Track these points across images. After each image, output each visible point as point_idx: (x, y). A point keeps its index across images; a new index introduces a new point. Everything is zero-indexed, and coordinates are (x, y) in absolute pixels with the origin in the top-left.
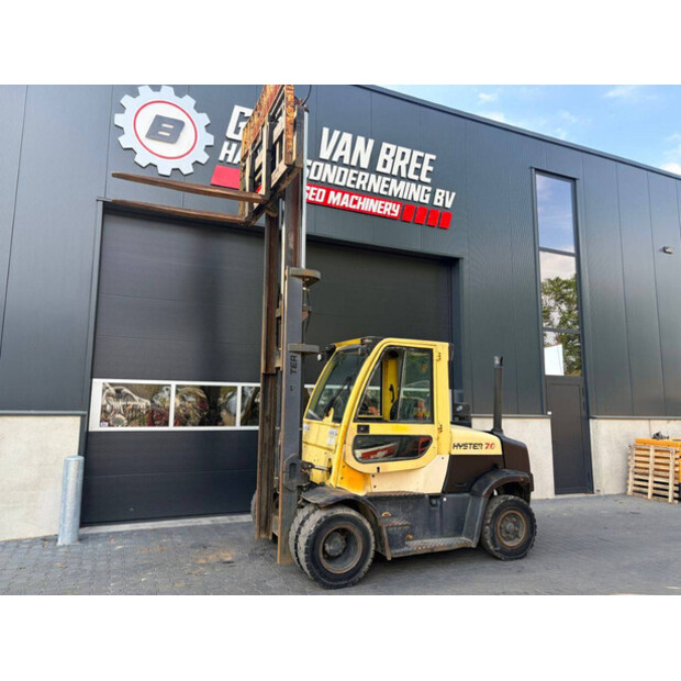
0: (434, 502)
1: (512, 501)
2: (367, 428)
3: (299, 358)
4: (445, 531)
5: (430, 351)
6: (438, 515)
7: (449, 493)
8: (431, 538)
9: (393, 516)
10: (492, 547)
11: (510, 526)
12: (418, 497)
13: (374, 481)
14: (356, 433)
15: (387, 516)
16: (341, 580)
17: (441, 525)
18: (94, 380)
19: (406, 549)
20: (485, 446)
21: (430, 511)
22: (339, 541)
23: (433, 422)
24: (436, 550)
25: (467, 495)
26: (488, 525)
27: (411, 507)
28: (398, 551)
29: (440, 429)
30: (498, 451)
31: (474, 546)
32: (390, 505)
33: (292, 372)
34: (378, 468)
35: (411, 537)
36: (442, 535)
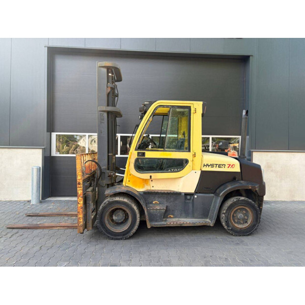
0: (188, 197)
1: (242, 200)
2: (144, 154)
3: (105, 115)
4: (196, 215)
5: (189, 108)
6: (191, 205)
7: (200, 193)
8: (186, 218)
9: (160, 204)
10: (226, 227)
11: (240, 215)
12: (178, 194)
13: (152, 184)
14: (136, 157)
15: (156, 203)
16: (118, 236)
17: (193, 210)
18: (52, 133)
19: (163, 223)
20: (227, 166)
21: (185, 202)
22: (121, 215)
23: (189, 151)
24: (183, 225)
25: (212, 195)
26: (224, 214)
27: (172, 199)
28: (156, 223)
29: (194, 155)
30: (237, 169)
31: (212, 225)
32: (158, 197)
33: (101, 122)
34: (151, 176)
35: (172, 216)
36: (193, 217)
